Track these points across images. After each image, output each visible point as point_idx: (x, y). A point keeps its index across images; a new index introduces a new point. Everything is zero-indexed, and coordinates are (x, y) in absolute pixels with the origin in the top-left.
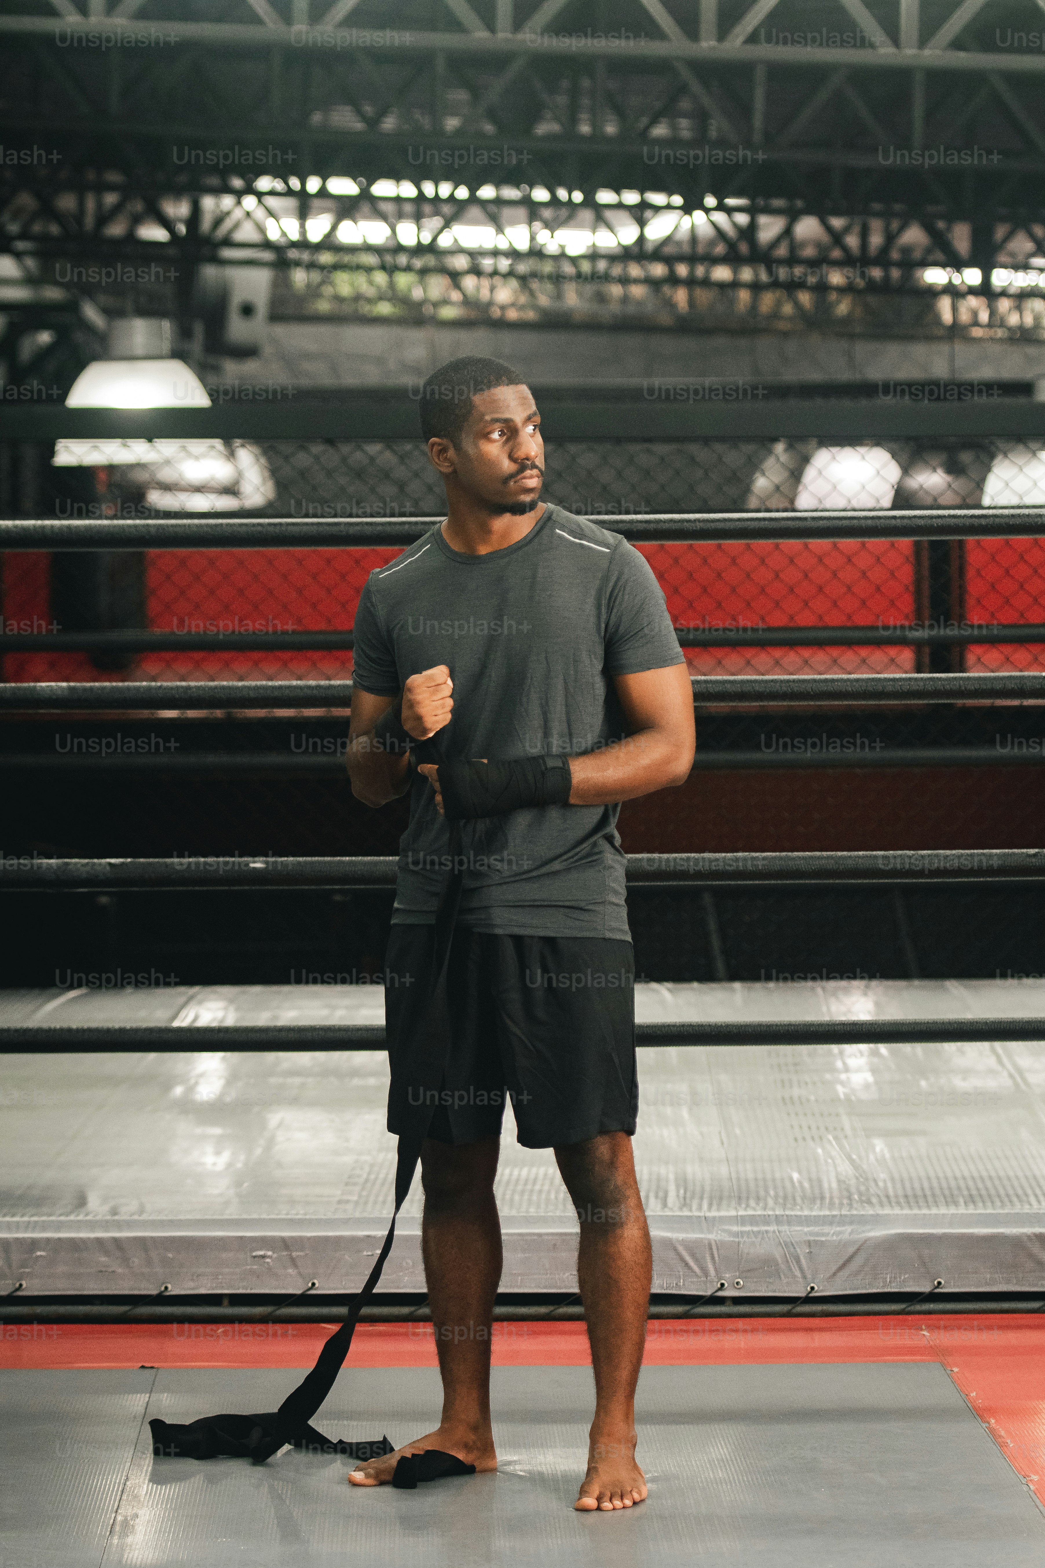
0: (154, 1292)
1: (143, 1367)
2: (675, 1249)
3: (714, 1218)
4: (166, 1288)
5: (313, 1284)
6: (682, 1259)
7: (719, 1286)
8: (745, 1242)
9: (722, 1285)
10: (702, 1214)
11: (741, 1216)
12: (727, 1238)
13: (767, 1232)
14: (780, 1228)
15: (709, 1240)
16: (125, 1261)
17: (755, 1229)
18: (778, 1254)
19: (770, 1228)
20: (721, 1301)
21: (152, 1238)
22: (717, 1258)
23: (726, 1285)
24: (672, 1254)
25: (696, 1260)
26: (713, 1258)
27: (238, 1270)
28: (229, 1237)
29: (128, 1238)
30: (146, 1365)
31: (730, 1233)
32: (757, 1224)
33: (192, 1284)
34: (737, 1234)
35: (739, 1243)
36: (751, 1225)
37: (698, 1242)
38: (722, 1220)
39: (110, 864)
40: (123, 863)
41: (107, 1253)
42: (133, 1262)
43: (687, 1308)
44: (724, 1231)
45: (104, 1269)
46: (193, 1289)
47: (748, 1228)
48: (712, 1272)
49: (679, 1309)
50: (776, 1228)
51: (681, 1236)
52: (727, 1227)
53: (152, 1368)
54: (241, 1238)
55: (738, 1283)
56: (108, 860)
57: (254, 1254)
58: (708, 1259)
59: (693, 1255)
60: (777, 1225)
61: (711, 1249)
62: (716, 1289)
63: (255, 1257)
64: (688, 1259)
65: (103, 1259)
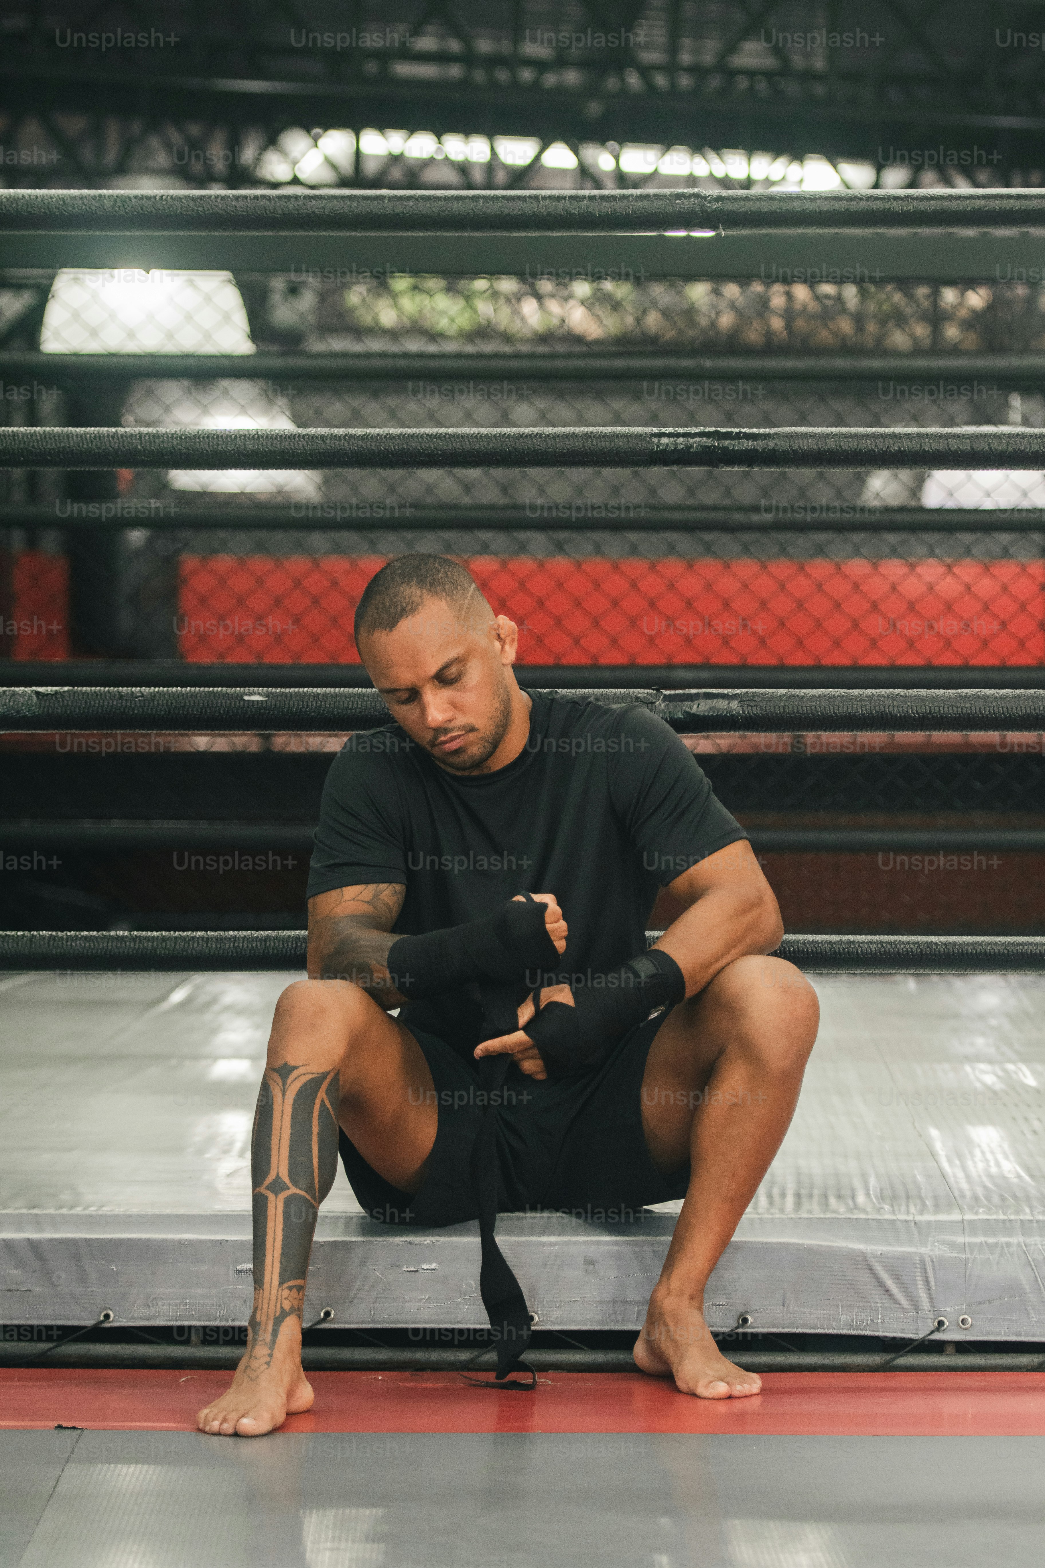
0: (89, 1323)
1: (60, 1427)
2: (871, 1269)
3: (929, 1223)
4: (107, 1316)
5: (327, 1314)
6: (881, 1283)
7: (936, 1324)
8: (975, 1259)
9: (941, 1323)
10: (910, 1218)
11: (969, 1221)
12: (947, 1253)
13: (1008, 1245)
14: (1029, 1240)
15: (921, 1256)
16: (47, 1275)
17: (990, 1240)
18: (1024, 1278)
19: (1013, 1240)
20: (938, 1347)
21: (88, 1241)
22: (932, 1284)
23: (946, 1323)
24: (865, 1277)
25: (904, 1288)
26: (927, 1283)
27: (214, 1291)
28: (201, 1242)
29: (51, 1241)
30: (64, 1424)
31: (953, 1245)
32: (994, 1234)
33: (145, 1312)
34: (963, 1248)
35: (966, 1261)
36: (985, 1235)
37: (905, 1258)
38: (941, 1226)
39: (37, 693)
40: (56, 693)
41: (19, 1263)
42: (59, 1277)
43: (887, 1357)
44: (944, 1243)
45: (14, 1287)
46: (148, 1319)
47: (980, 1239)
48: (925, 1304)
49: (876, 1359)
50: (1021, 1239)
51: (880, 1249)
52: (948, 1238)
53: (74, 1428)
54: (221, 1242)
55: (963, 1321)
56: (34, 688)
57: (239, 1268)
58: (920, 1285)
59: (897, 1278)
60: (1023, 1235)
61: (924, 1269)
62: (932, 1328)
63: (240, 1272)
64: (889, 1283)
65: (13, 1272)
